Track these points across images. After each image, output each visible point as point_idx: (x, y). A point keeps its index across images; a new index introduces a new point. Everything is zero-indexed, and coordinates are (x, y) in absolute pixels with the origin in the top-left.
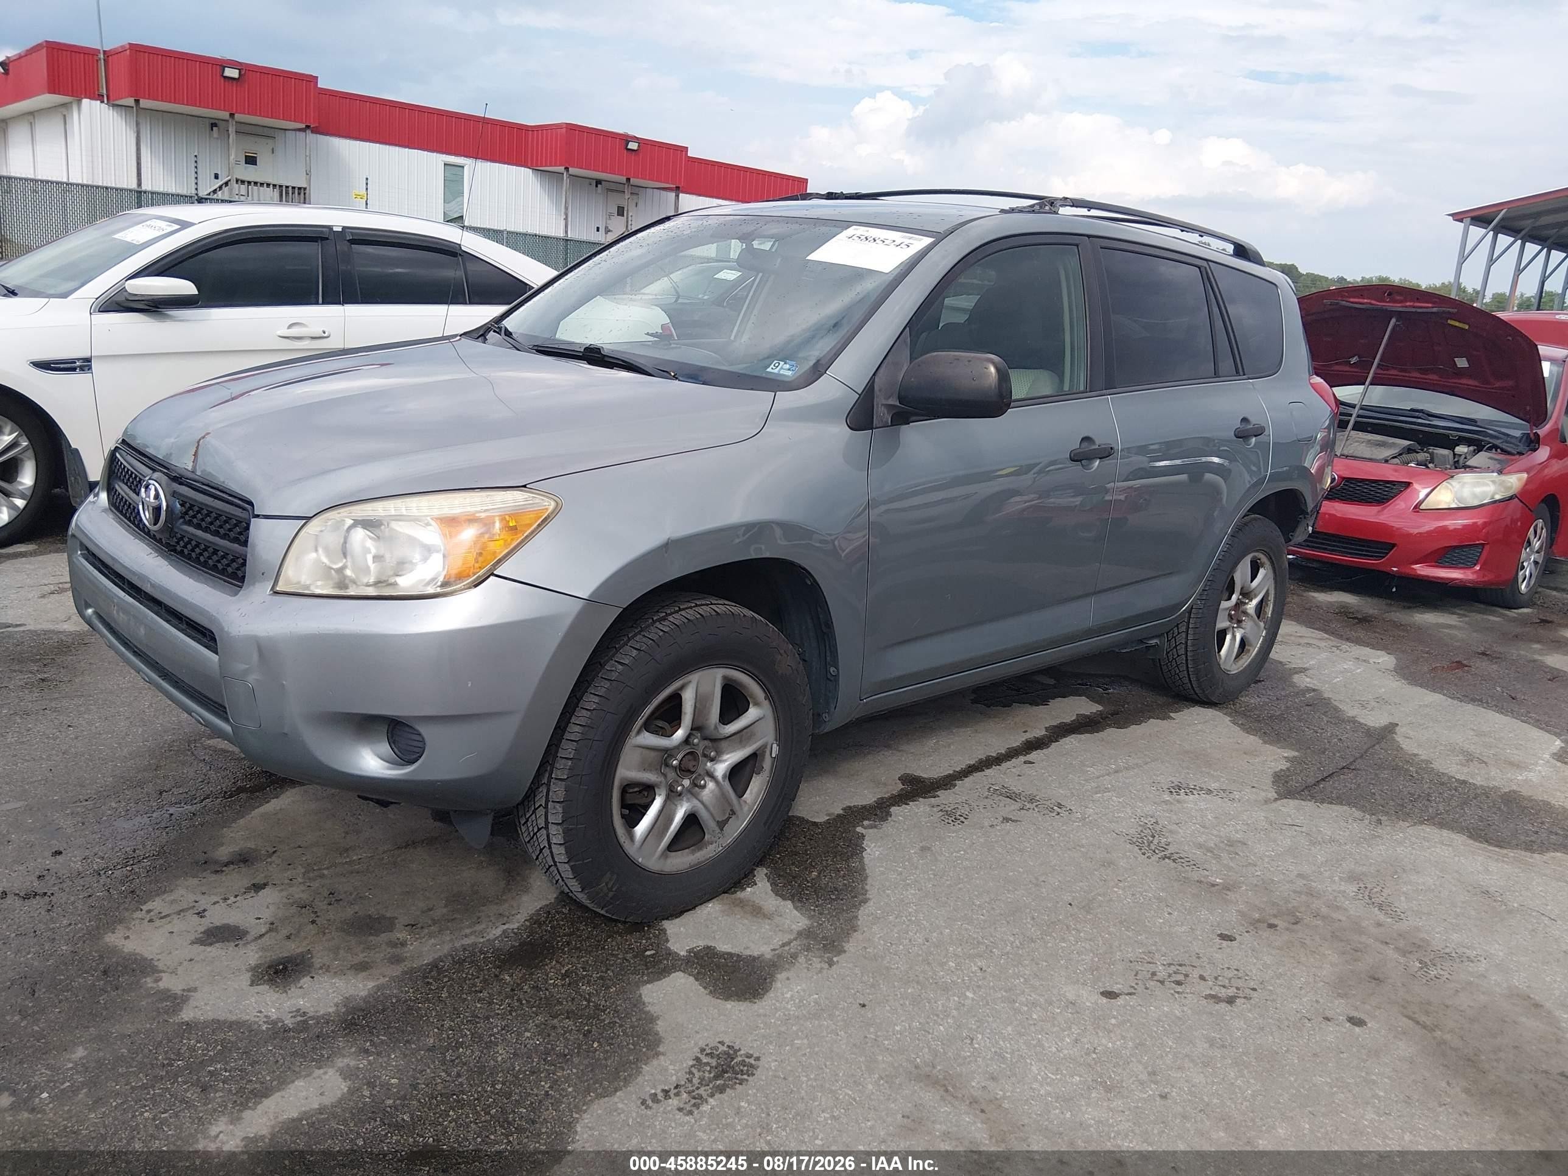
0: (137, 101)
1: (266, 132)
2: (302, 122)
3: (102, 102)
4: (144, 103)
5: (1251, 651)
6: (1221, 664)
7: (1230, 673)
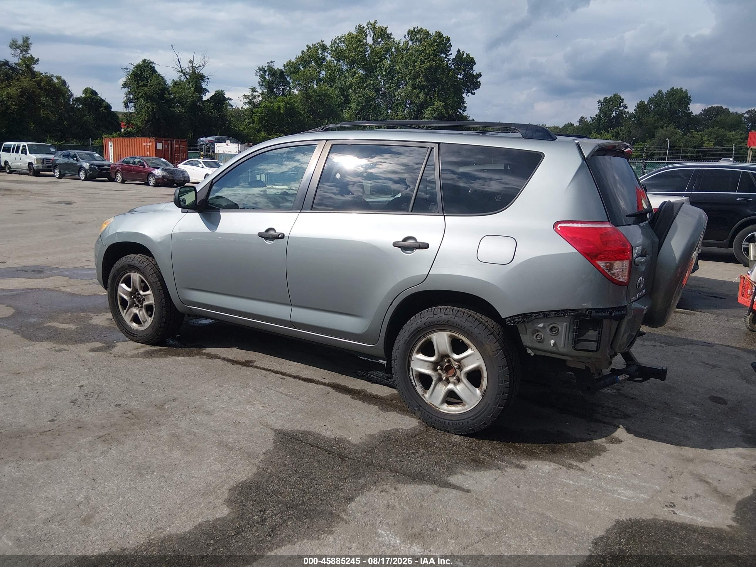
5: (466, 407)
6: (424, 397)
7: (437, 409)
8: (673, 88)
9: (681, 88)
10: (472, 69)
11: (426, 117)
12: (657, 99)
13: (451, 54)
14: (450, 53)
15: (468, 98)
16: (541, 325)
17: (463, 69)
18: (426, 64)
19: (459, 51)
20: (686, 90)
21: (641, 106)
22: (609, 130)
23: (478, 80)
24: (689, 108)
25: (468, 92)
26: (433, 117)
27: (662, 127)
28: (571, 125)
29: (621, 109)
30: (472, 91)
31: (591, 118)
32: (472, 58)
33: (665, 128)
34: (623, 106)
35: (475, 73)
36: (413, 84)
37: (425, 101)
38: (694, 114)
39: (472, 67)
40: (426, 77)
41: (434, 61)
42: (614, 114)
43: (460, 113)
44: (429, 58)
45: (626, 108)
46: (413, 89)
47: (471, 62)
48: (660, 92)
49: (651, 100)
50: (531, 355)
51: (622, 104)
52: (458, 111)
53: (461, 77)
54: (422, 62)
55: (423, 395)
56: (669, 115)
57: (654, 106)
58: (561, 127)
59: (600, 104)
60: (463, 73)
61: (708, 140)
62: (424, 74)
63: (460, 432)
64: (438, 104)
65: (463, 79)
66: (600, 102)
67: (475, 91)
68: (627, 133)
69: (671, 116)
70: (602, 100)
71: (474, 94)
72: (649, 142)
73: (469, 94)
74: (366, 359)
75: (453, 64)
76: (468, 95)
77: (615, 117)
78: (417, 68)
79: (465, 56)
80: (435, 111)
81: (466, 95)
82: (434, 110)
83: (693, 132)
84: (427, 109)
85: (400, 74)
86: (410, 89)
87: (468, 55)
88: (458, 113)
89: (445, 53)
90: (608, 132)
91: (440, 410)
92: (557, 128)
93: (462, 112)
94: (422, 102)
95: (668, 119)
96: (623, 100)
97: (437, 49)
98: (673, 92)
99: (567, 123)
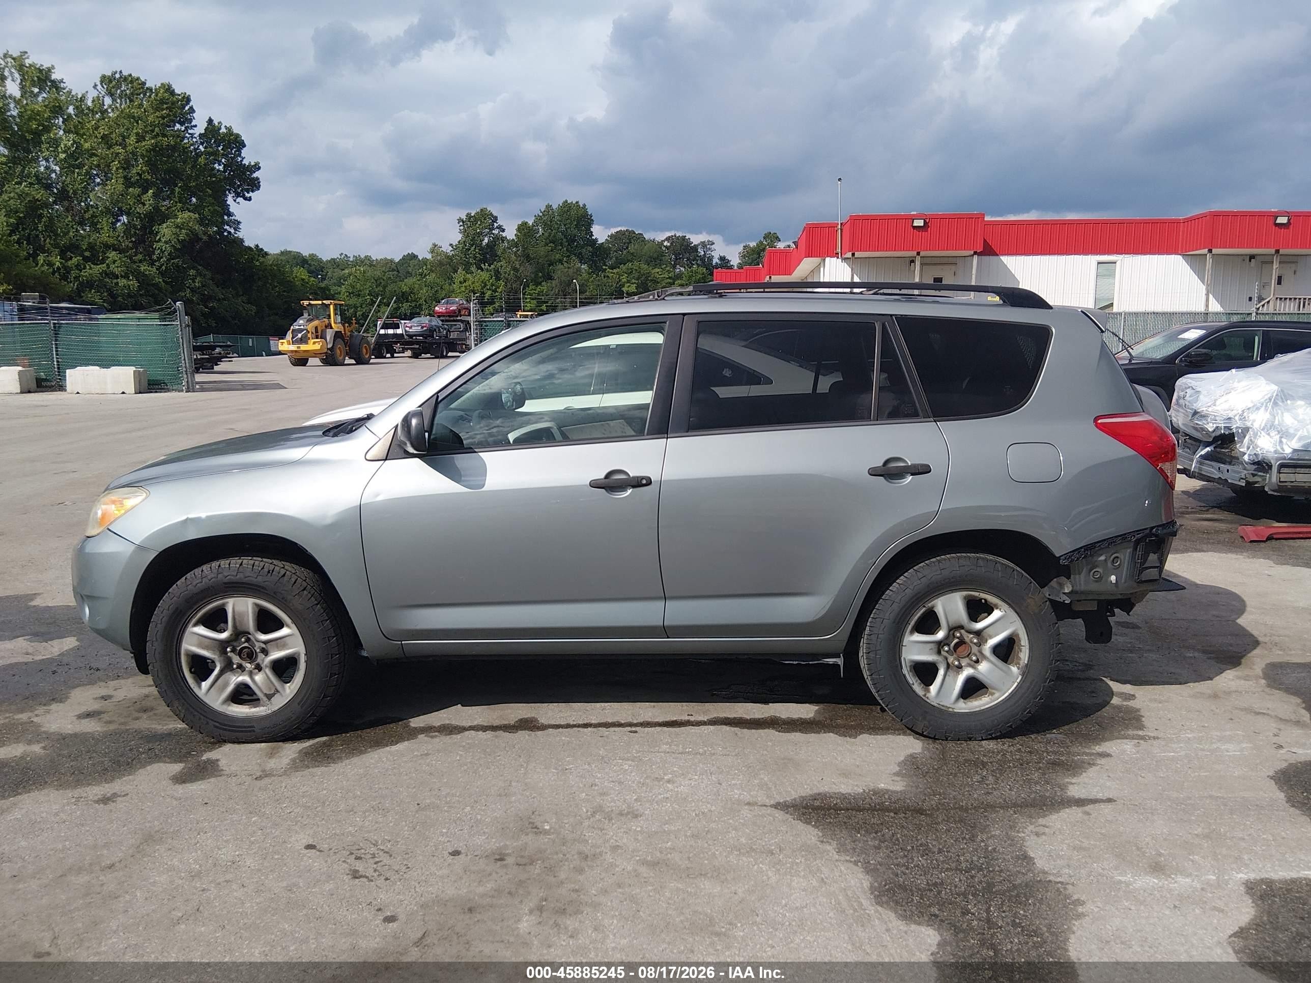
0: (853, 255)
1: (953, 260)
2: (970, 250)
3: (838, 258)
4: (857, 254)
5: (997, 695)
6: (928, 698)
7: (950, 710)
8: (566, 201)
9: (577, 202)
10: (240, 155)
11: (163, 240)
12: (547, 218)
13: (196, 126)
14: (193, 123)
15: (237, 207)
16: (1102, 558)
17: (223, 155)
18: (149, 142)
19: (210, 121)
20: (584, 205)
21: (523, 228)
22: (482, 265)
23: (255, 175)
24: (592, 232)
25: (238, 195)
26: (178, 240)
27: (561, 261)
28: (413, 257)
29: (496, 232)
30: (244, 195)
31: (451, 245)
32: (238, 136)
33: (565, 264)
34: (497, 228)
35: (246, 162)
36: (125, 177)
37: (156, 209)
38: (600, 241)
39: (239, 150)
40: (152, 165)
41: (164, 135)
42: (486, 240)
43: (229, 233)
44: (153, 131)
45: (503, 231)
46: (127, 187)
47: (235, 142)
48: (549, 207)
49: (538, 219)
50: (1066, 602)
51: (496, 225)
52: (226, 230)
53: (221, 168)
54: (140, 138)
55: (925, 695)
56: (567, 244)
57: (543, 229)
58: (397, 260)
59: (461, 224)
60: (223, 160)
61: (628, 282)
62: (146, 159)
63: (991, 735)
64: (184, 217)
65: (225, 171)
66: (460, 220)
67: (251, 194)
68: (512, 272)
69: (569, 245)
70: (464, 217)
71: (250, 199)
72: (545, 287)
73: (240, 200)
74: (795, 663)
75: (202, 144)
76: (237, 201)
77: (487, 245)
78: (129, 148)
79: (223, 130)
80: (181, 229)
81: (235, 201)
82: (177, 227)
83: (606, 269)
84: (164, 225)
85: (95, 158)
86: (120, 187)
87: (229, 129)
88: (226, 234)
89: (182, 124)
90: (482, 270)
91: (955, 711)
92: (392, 261)
93: (232, 231)
94: (151, 212)
95: (565, 249)
96: (496, 218)
97: (168, 115)
98: (567, 207)
99: (406, 254)
